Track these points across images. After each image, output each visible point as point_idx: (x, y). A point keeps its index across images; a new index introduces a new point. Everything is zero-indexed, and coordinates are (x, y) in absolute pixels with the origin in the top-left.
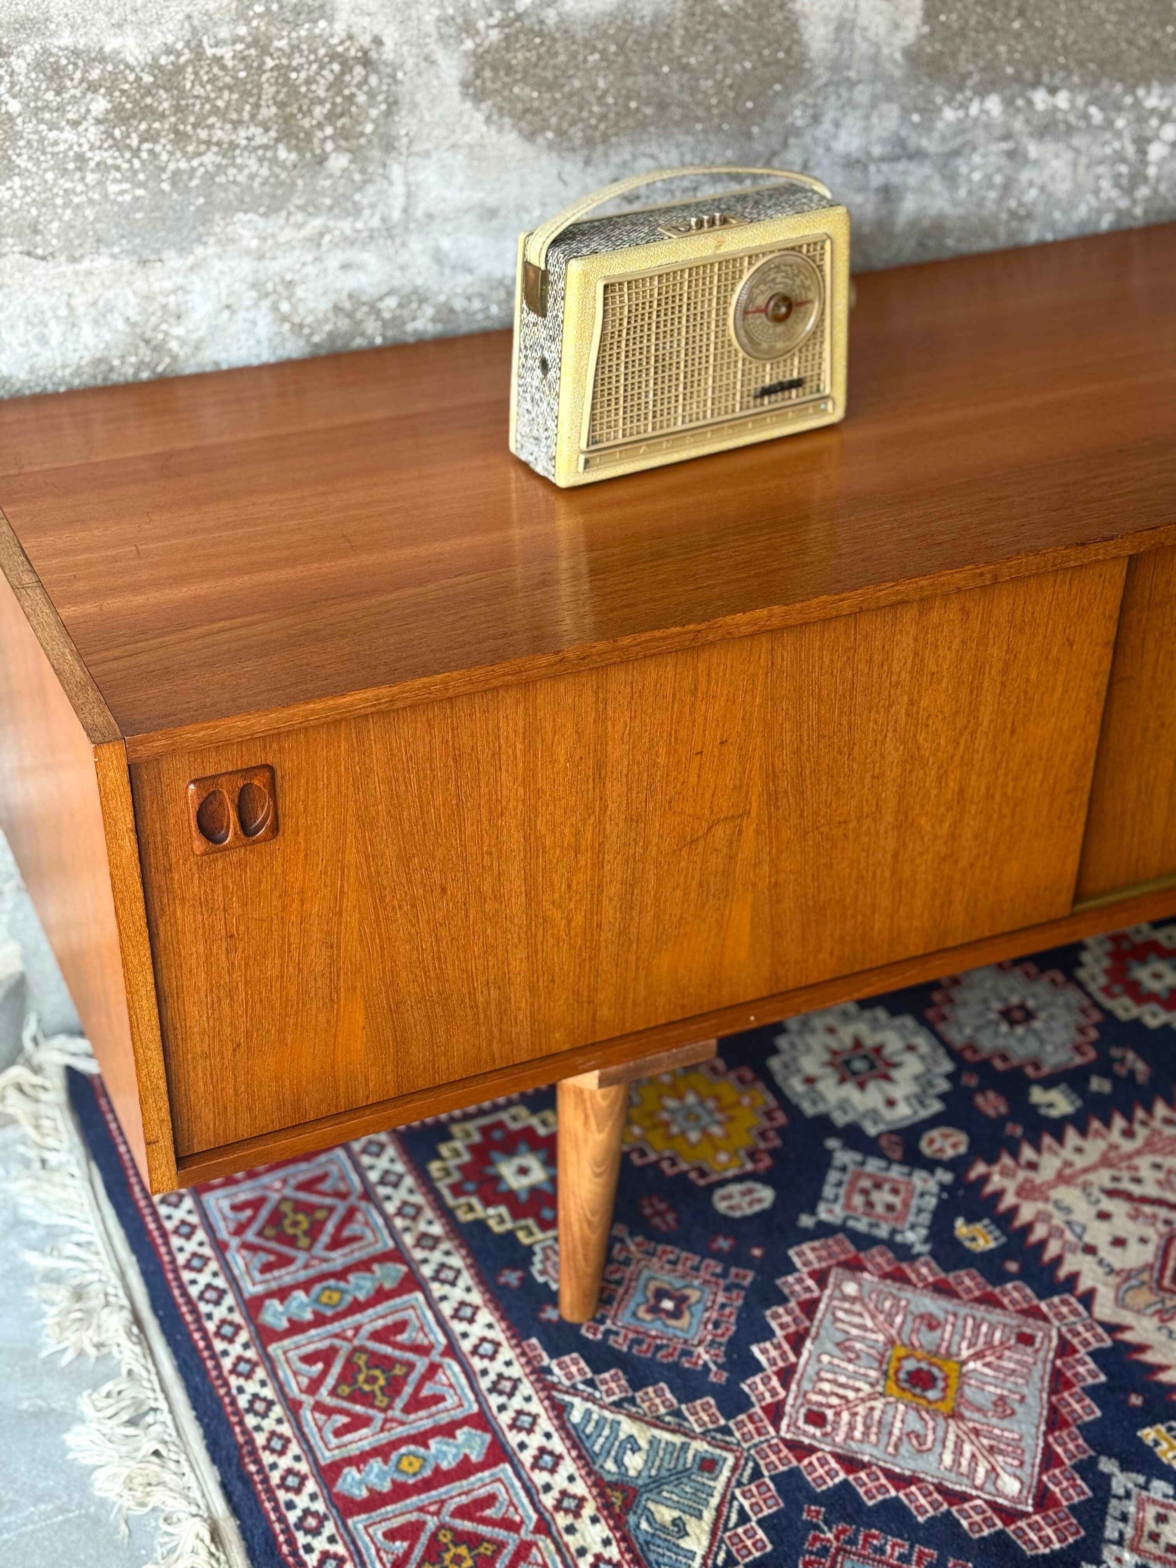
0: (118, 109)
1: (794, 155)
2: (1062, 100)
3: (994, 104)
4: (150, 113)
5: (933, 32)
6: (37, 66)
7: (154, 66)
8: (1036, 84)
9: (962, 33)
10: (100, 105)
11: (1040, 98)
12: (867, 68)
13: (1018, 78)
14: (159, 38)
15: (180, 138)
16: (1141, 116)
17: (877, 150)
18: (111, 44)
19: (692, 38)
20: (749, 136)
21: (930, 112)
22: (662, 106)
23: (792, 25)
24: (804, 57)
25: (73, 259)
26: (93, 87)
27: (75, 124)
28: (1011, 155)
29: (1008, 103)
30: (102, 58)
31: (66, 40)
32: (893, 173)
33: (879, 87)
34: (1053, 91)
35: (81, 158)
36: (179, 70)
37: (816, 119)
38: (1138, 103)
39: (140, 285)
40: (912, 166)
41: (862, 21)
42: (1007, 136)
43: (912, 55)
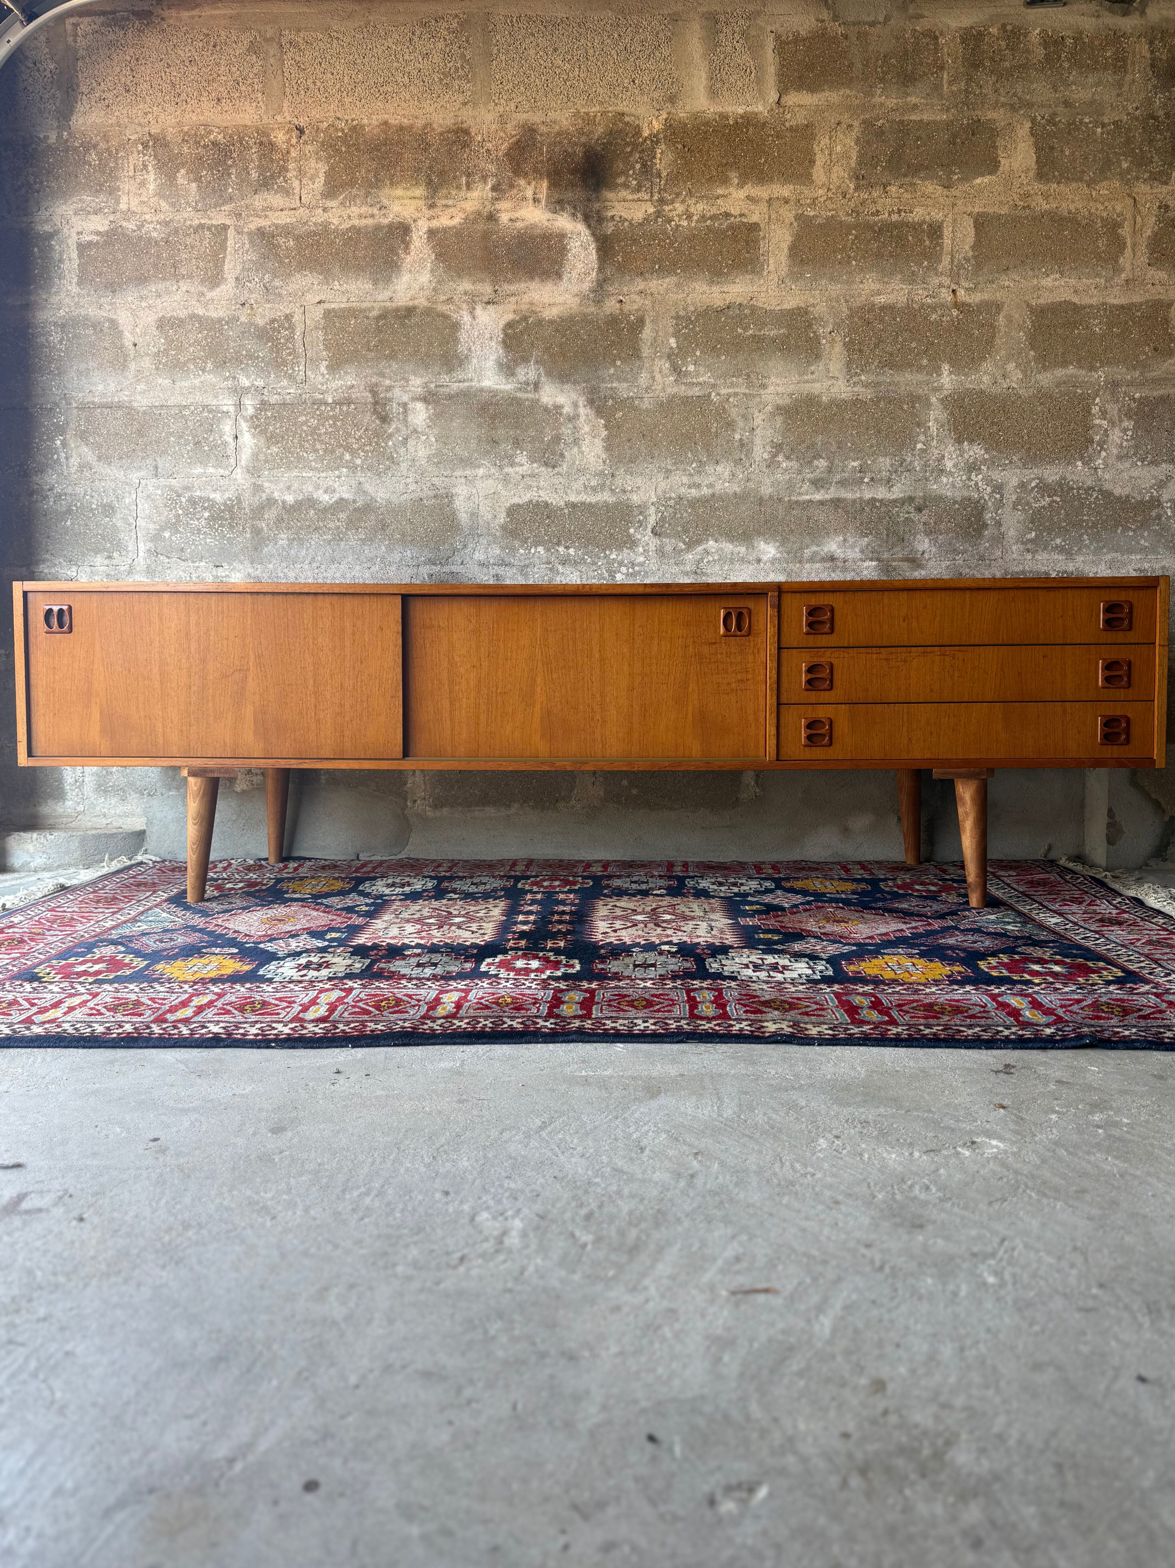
0: (212, 516)
1: (457, 558)
2: (572, 551)
3: (541, 549)
4: (222, 518)
5: (511, 520)
6: (189, 500)
7: (225, 504)
8: (558, 544)
9: (524, 522)
10: (206, 514)
11: (561, 549)
12: (485, 531)
13: (550, 541)
14: (227, 495)
15: (231, 527)
16: (610, 563)
17: (492, 561)
18: (212, 496)
19: (414, 513)
20: (439, 550)
21: (513, 550)
22: (403, 535)
23: (454, 513)
24: (459, 524)
25: (193, 562)
26: (205, 509)
27: (198, 519)
28: (551, 569)
29: (549, 550)
30: (208, 500)
31: (198, 493)
32: (501, 571)
33: (490, 538)
34: (567, 548)
35: (199, 530)
36: (233, 506)
37: (465, 546)
38: (606, 557)
39: (214, 573)
40: (507, 569)
41: (482, 514)
42: (549, 563)
43: (504, 528)
